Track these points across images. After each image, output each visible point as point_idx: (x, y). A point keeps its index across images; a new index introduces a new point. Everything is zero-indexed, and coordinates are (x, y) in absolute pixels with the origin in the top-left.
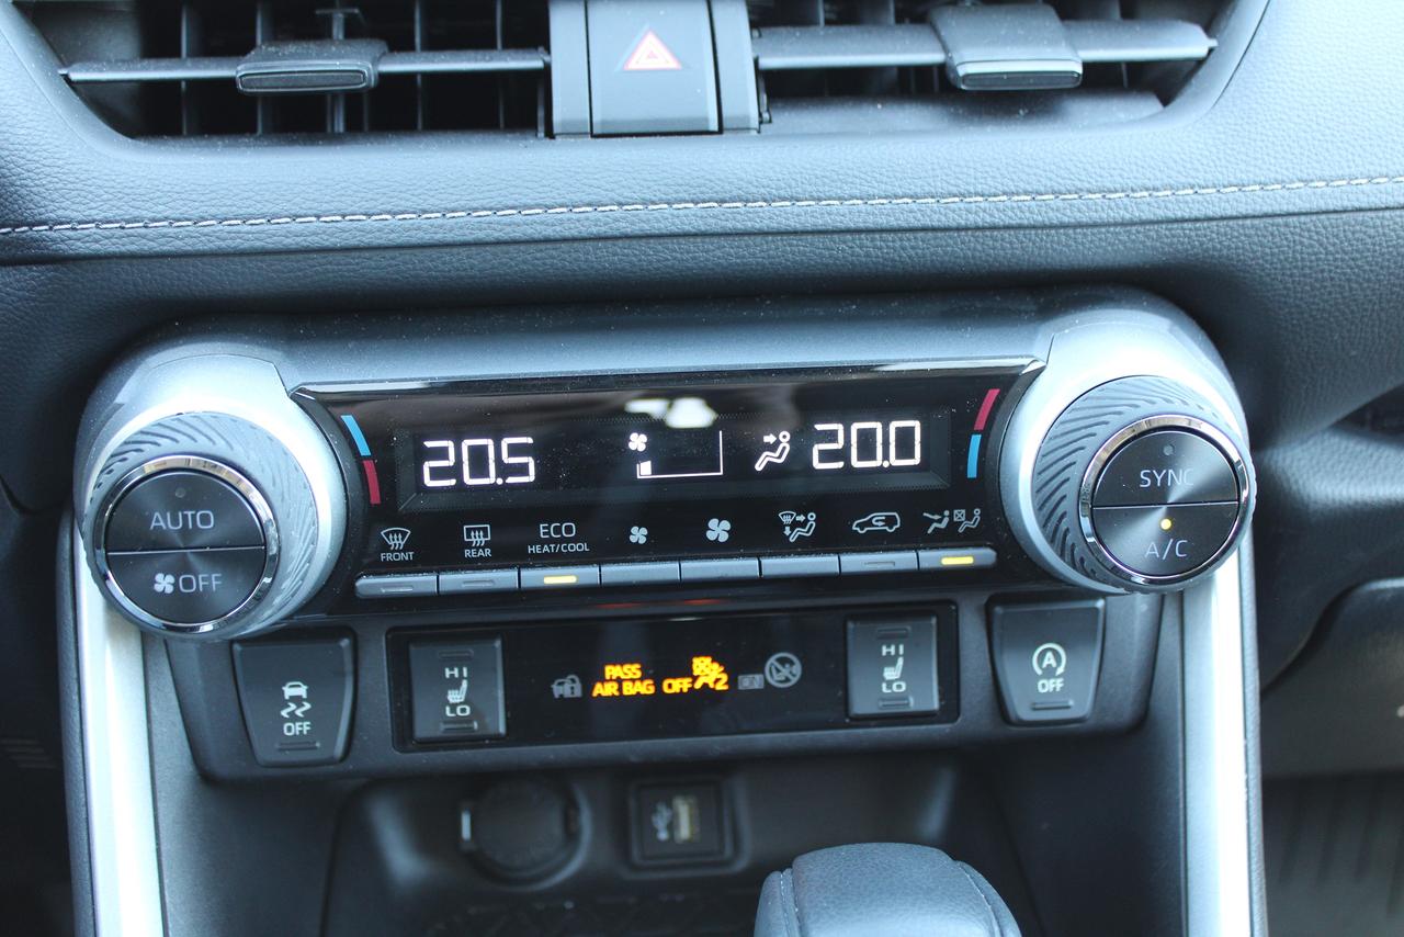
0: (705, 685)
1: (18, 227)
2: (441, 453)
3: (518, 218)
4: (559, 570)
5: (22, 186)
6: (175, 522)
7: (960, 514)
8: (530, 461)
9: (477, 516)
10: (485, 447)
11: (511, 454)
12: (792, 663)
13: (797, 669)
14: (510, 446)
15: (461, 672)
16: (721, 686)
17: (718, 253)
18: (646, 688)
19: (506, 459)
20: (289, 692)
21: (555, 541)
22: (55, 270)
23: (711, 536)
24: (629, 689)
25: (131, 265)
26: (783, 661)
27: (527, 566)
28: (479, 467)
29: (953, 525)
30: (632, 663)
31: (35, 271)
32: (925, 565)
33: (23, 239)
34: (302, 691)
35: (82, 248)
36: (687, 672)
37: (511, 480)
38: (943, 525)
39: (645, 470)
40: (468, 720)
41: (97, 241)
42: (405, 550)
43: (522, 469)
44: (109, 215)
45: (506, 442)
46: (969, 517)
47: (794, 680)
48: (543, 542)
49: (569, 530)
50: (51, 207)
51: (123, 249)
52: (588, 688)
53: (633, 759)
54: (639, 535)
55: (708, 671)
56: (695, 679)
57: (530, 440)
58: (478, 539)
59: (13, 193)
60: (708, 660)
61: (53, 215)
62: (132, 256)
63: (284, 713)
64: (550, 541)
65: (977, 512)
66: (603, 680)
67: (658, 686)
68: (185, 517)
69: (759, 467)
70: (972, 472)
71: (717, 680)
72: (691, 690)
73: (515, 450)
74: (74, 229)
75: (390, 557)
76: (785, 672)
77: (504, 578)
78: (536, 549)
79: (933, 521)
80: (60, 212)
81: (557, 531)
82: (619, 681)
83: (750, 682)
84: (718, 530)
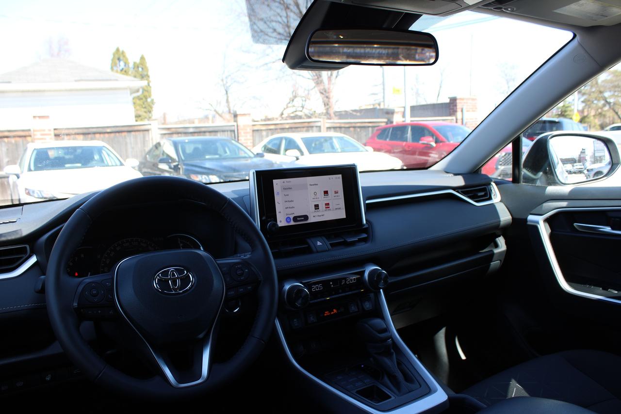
2: (314, 287)
9: (319, 293)
10: (318, 286)
12: (343, 308)
15: (311, 315)
18: (329, 314)
30: (327, 311)
40: (313, 320)
46: (362, 285)
47: (344, 310)
54: (333, 293)
57: (321, 285)
66: (325, 314)
70: (363, 280)
79: (359, 287)
81: (326, 294)
83: (339, 311)
84: (340, 291)
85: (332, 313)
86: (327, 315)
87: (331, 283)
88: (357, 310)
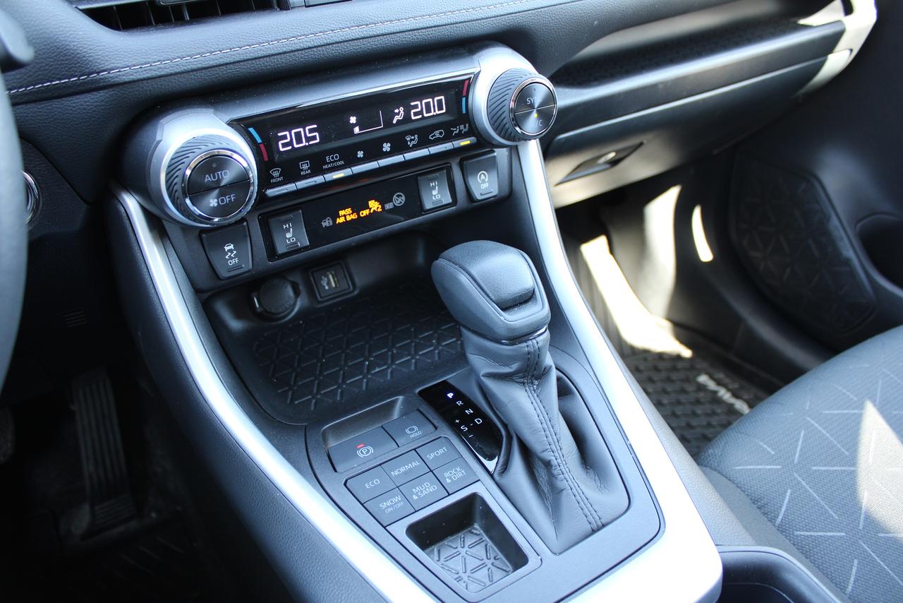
0: (374, 211)
1: (91, 74)
2: (285, 137)
3: (296, 41)
4: (337, 172)
5: (90, 56)
6: (214, 177)
7: (462, 127)
8: (317, 134)
9: (303, 158)
10: (300, 132)
11: (310, 133)
12: (401, 196)
13: (403, 198)
14: (309, 130)
15: (289, 225)
16: (379, 210)
17: (368, 45)
18: (354, 216)
19: (309, 135)
20: (227, 248)
21: (333, 162)
22: (114, 91)
23: (384, 150)
24: (349, 218)
25: (148, 83)
26: (398, 196)
27: (325, 174)
28: (299, 140)
29: (460, 131)
30: (348, 208)
31: (102, 93)
32: (456, 146)
33: (95, 80)
34: (232, 247)
35: (126, 79)
36: (367, 207)
37: (311, 143)
38: (457, 132)
39: (357, 130)
40: (296, 243)
41: (132, 75)
42: (279, 177)
43: (314, 138)
44: (134, 63)
45: (307, 128)
46: (465, 127)
47: (403, 202)
48: (328, 164)
49: (336, 157)
50: (106, 64)
51: (144, 76)
52: (334, 221)
53: (353, 244)
54: (360, 154)
55: (374, 205)
56: (370, 209)
57: (315, 126)
58: (305, 167)
59: (85, 61)
60: (373, 201)
61: (109, 67)
62: (149, 79)
63: (227, 257)
64: (331, 162)
65: (467, 125)
66: (339, 217)
67: (358, 215)
68: (218, 174)
69: (394, 122)
70: (464, 111)
71: (378, 208)
72: (370, 213)
73: (311, 131)
74: (120, 71)
75: (274, 181)
76: (400, 200)
77: (319, 179)
78: (325, 167)
79: (454, 131)
80: (112, 65)
81: (333, 158)
82: (345, 216)
83: (389, 206)
84: (387, 147)
85: (365, 213)
86: (346, 222)
87: (353, 120)
88: (448, 199)
